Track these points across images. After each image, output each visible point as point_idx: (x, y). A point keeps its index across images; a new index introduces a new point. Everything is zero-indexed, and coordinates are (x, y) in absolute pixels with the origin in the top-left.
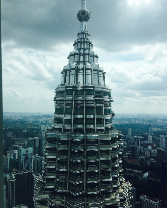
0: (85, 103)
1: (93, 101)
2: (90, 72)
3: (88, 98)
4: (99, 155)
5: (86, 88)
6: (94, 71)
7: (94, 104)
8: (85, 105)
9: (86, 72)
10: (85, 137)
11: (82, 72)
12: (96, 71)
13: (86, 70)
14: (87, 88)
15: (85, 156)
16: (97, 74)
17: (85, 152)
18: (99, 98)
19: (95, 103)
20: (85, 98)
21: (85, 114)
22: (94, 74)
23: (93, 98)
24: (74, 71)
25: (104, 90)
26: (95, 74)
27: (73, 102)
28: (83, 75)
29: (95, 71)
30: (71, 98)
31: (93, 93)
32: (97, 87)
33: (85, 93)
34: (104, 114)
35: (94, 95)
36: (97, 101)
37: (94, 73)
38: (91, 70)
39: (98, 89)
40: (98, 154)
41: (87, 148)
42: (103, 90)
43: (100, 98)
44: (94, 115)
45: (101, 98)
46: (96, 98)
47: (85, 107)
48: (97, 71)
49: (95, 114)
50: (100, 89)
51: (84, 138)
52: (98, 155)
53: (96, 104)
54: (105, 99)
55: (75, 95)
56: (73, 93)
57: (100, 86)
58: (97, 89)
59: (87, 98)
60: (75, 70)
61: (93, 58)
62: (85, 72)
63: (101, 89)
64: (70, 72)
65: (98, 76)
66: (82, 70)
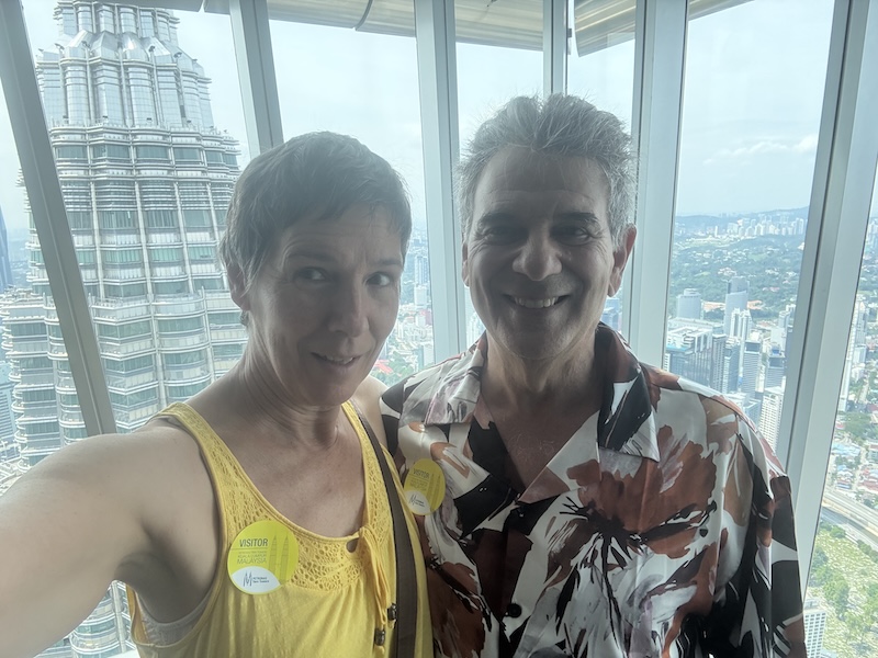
0: (137, 190)
1: (166, 182)
2: (146, 76)
3: (148, 173)
4: (210, 360)
5: (134, 135)
6: (159, 73)
7: (173, 193)
8: (138, 200)
9: (131, 76)
10: (152, 310)
11: (115, 75)
12: (168, 73)
13: (130, 69)
14: (139, 138)
15: (160, 369)
16: (174, 86)
17: (159, 356)
18: (189, 174)
19: (176, 190)
20: (134, 173)
21: (142, 231)
22: (162, 85)
23: (165, 172)
24: (81, 68)
25: (208, 143)
26: (166, 85)
27: (93, 187)
28: (121, 87)
29: (164, 73)
30: (82, 173)
31: (167, 157)
32: (178, 135)
33: (133, 156)
34: (216, 229)
35: (168, 161)
36: (182, 182)
37: (161, 79)
38: (151, 70)
39: (184, 140)
40: (207, 359)
41: (161, 345)
42: (204, 143)
43: (194, 174)
44: (177, 230)
45: (200, 174)
47: (139, 205)
48: (172, 73)
49: (182, 230)
50: (189, 140)
51: (148, 311)
52: (207, 362)
53: (183, 193)
54: (214, 176)
55: (94, 161)
56: (85, 156)
57: (187, 130)
58: (179, 140)
59: (142, 172)
60: (85, 66)
61: (154, 21)
62: (127, 74)
63: (194, 140)
64: (64, 74)
65: (180, 93)
66: (112, 68)
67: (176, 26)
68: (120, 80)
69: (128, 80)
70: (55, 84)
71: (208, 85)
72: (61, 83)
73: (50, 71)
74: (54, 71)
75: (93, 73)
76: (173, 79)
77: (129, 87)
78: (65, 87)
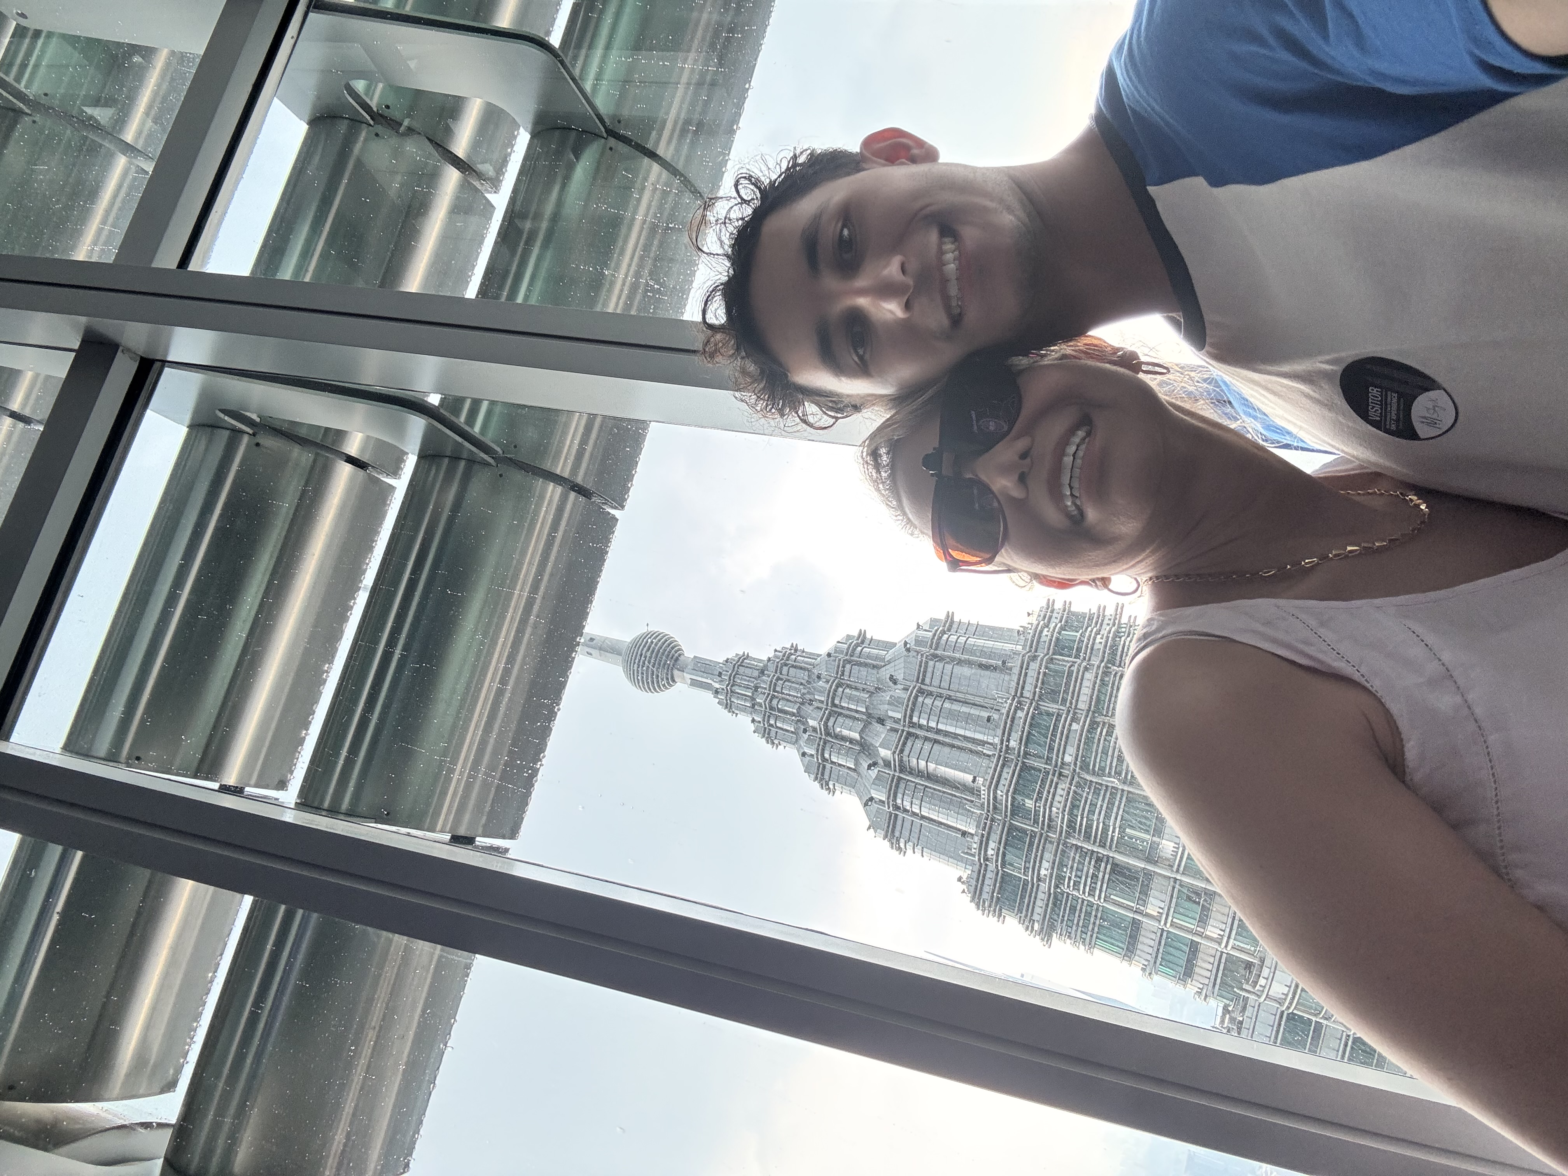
0: (1094, 778)
1: (1092, 730)
2: (929, 701)
3: (1071, 751)
5: (1008, 749)
6: (927, 681)
9: (923, 722)
11: (918, 744)
12: (930, 670)
13: (915, 720)
16: (949, 667)
18: (1086, 691)
20: (1066, 771)
22: (945, 684)
24: (902, 785)
25: (1044, 645)
26: (947, 678)
27: (1074, 841)
28: (936, 741)
29: (929, 675)
30: (1050, 848)
31: (1049, 714)
32: (1021, 686)
33: (1039, 764)
35: (1059, 715)
36: (1096, 707)
37: (936, 682)
38: (921, 692)
39: (1030, 680)
42: (1041, 651)
43: (1087, 683)
45: (1089, 676)
46: (1082, 706)
48: (931, 663)
55: (1036, 823)
56: (1024, 831)
57: (1015, 671)
58: (1029, 688)
59: (1067, 759)
61: (858, 663)
62: (920, 727)
63: (1034, 666)
65: (961, 663)
66: (909, 744)
67: (868, 636)
68: (926, 739)
69: (929, 729)
70: (916, 830)
71: (956, 619)
72: (918, 821)
73: (898, 827)
74: (899, 822)
75: (911, 773)
76: (939, 665)
77: (938, 732)
78: (923, 817)
